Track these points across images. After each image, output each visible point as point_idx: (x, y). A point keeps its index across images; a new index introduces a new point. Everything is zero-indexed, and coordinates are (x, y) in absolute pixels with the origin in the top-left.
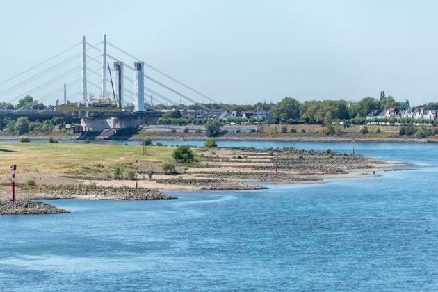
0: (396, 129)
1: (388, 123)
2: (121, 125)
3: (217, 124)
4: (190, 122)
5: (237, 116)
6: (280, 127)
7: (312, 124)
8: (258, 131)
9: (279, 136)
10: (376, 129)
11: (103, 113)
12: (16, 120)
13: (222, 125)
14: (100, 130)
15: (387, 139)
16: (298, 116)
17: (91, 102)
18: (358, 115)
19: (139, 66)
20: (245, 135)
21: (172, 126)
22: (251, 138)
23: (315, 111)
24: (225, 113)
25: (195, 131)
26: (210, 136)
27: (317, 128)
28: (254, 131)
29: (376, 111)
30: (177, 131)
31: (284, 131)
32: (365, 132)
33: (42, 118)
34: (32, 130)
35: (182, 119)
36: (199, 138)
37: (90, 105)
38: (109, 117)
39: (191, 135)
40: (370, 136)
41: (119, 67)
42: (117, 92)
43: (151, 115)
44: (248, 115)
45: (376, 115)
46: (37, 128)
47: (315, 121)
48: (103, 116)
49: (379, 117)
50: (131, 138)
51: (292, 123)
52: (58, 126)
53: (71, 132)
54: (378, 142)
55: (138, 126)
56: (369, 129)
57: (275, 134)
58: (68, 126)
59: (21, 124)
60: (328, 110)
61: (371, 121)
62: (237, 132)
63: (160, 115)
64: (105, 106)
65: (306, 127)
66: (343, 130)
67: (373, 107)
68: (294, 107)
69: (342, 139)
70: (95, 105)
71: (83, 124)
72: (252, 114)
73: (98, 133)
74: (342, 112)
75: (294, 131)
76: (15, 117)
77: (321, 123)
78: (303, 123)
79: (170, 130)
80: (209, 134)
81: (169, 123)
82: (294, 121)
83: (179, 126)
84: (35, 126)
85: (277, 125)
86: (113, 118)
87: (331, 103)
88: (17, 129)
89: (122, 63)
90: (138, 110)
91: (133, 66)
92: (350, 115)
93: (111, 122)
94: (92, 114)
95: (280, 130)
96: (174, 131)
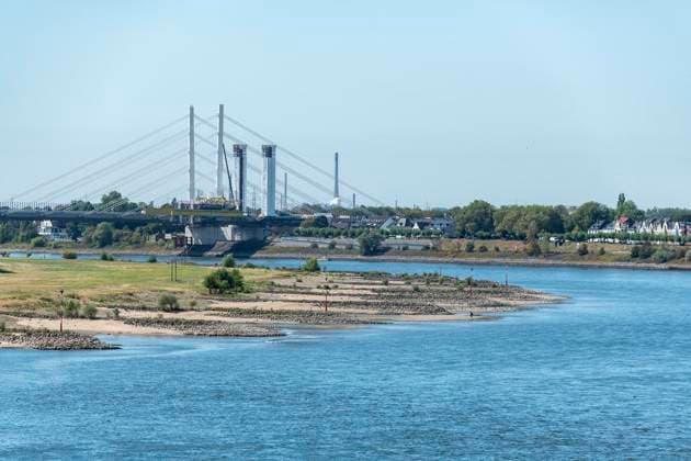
0: (625, 250)
1: (617, 241)
2: (241, 235)
3: (375, 237)
4: (339, 234)
5: (406, 225)
6: (464, 242)
7: (511, 239)
8: (434, 248)
9: (462, 257)
10: (599, 249)
11: (214, 218)
12: (95, 226)
13: (383, 240)
14: (212, 243)
15: (613, 264)
16: (490, 227)
17: (197, 203)
18: (577, 227)
19: (269, 152)
20: (415, 253)
21: (312, 239)
22: (423, 258)
23: (514, 221)
24: (390, 221)
25: (344, 247)
26: (365, 254)
27: (517, 245)
28: (427, 248)
29: (602, 222)
30: (320, 246)
31: (470, 249)
32: (583, 252)
33: (133, 224)
34: (117, 240)
35: (328, 230)
36: (349, 257)
37: (195, 206)
38: (226, 224)
39: (340, 252)
40: (589, 259)
41: (240, 152)
42: (236, 187)
43: (285, 223)
44: (422, 225)
45: (601, 228)
46: (125, 238)
47: (513, 234)
48: (216, 223)
49: (605, 231)
50: (254, 256)
51: (483, 238)
52: (154, 236)
53: (172, 245)
54: (600, 267)
55: (265, 238)
56: (589, 249)
57: (457, 253)
58: (168, 236)
59: (101, 232)
60: (533, 219)
61: (593, 237)
62: (404, 249)
63: (298, 222)
64: (217, 208)
65: (502, 244)
66: (552, 248)
67: (597, 216)
68: (486, 214)
69: (551, 262)
70: (204, 207)
71: (188, 233)
72: (427, 224)
73: (209, 247)
74: (554, 222)
75: (484, 249)
76: (94, 221)
77: (522, 237)
78: (497, 238)
79: (309, 245)
80: (364, 250)
81: (309, 234)
82: (485, 234)
83: (323, 240)
84: (122, 235)
85: (461, 241)
86: (230, 226)
87: (538, 209)
88: (96, 239)
89: (245, 146)
90: (266, 214)
91: (261, 150)
92: (565, 226)
93: (228, 231)
94: (199, 220)
95: (463, 248)
96: (315, 246)
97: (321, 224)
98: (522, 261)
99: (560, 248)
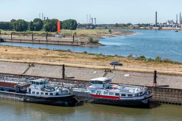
0: (132, 28)
4: (102, 27)
5: (109, 26)
6: (116, 27)
8: (112, 28)
10: (130, 28)
13: (107, 27)
16: (118, 26)
17: (88, 24)
18: (127, 26)
19: (95, 19)
24: (107, 25)
27: (121, 28)
32: (128, 28)
33: (81, 26)
41: (92, 19)
43: (97, 26)
45: (129, 26)
52: (83, 27)
53: (85, 28)
55: (95, 27)
57: (115, 28)
60: (122, 25)
62: (109, 28)
63: (98, 25)
64: (90, 24)
66: (125, 28)
67: (129, 24)
71: (87, 27)
72: (111, 26)
73: (89, 28)
74: (124, 25)
75: (118, 28)
79: (100, 28)
90: (95, 25)
93: (91, 27)
97: (100, 26)
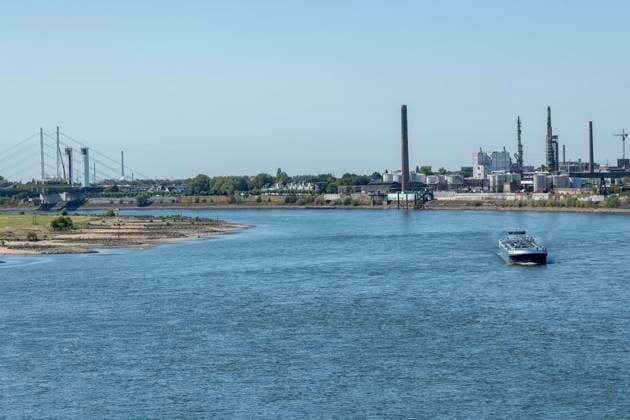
0: (282, 198)
1: (277, 194)
2: (71, 198)
3: (145, 196)
4: (125, 195)
5: (162, 189)
6: (194, 198)
7: (219, 195)
8: (177, 201)
9: (193, 205)
10: (268, 199)
11: (57, 189)
13: (149, 197)
14: (55, 202)
15: (276, 207)
16: (208, 189)
17: (46, 181)
18: (255, 187)
19: (85, 151)
20: (167, 204)
21: (110, 199)
22: (172, 207)
23: (221, 185)
24: (153, 187)
25: (128, 202)
26: (141, 206)
27: (223, 198)
28: (173, 201)
29: (269, 184)
30: (115, 202)
31: (197, 201)
32: (259, 201)
33: (10, 194)
35: (118, 193)
37: (45, 183)
38: (62, 192)
39: (125, 205)
40: (263, 205)
41: (69, 152)
42: (67, 171)
43: (94, 190)
44: (170, 189)
45: (269, 187)
46: (7, 202)
47: (221, 192)
48: (57, 192)
51: (204, 195)
52: (22, 200)
53: (33, 204)
54: (269, 209)
55: (84, 199)
56: (262, 199)
57: (190, 204)
58: (30, 200)
60: (231, 184)
61: (264, 192)
62: (161, 202)
63: (102, 189)
64: (57, 183)
65: (215, 198)
66: (242, 199)
67: (266, 181)
68: (205, 182)
69: (241, 207)
70: (49, 183)
71: (41, 198)
72: (173, 188)
73: (53, 205)
74: (243, 185)
75: (205, 201)
77: (225, 194)
78: (212, 195)
79: (109, 202)
80: (139, 204)
81: (108, 196)
82: (205, 193)
83: (116, 199)
84: (5, 200)
85: (192, 197)
86: (65, 193)
87: (234, 178)
89: (71, 149)
90: (84, 186)
91: (80, 151)
92: (249, 187)
93: (63, 196)
94: (48, 190)
95: (194, 201)
96: (112, 202)
97: (115, 189)
98: (226, 207)
99: (247, 199)
